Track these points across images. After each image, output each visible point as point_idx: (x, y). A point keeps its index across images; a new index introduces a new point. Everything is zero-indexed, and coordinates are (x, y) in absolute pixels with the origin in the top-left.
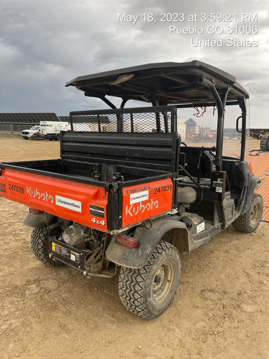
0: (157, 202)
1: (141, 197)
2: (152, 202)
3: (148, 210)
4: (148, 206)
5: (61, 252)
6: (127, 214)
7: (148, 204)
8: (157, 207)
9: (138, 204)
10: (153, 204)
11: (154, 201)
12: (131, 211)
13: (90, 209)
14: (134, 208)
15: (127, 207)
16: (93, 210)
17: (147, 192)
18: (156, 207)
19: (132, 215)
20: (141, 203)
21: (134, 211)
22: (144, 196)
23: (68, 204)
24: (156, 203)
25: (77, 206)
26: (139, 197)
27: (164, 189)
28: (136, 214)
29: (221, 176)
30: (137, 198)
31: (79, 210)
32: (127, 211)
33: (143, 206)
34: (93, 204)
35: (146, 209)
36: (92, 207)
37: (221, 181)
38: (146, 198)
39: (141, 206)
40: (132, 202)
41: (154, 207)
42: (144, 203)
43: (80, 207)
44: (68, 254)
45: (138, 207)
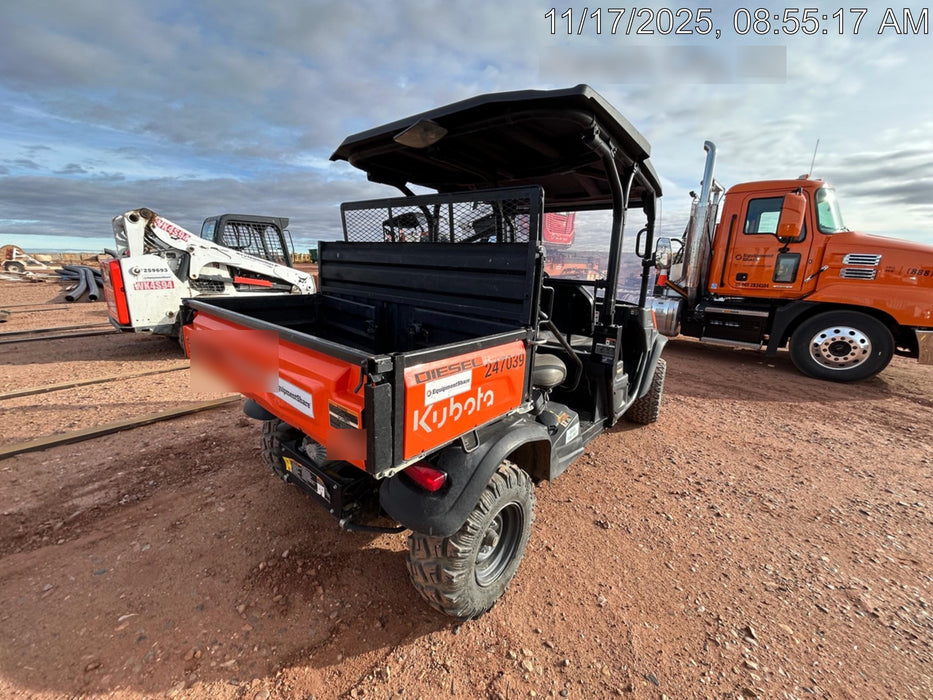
0: (490, 393)
1: (454, 385)
2: (480, 395)
3: (470, 412)
4: (471, 404)
5: (301, 475)
6: (415, 428)
7: (471, 400)
8: (491, 403)
9: (446, 403)
10: (482, 399)
11: (484, 391)
12: (429, 421)
13: (331, 413)
14: (435, 413)
15: (416, 413)
16: (336, 416)
17: (467, 375)
18: (488, 404)
19: (428, 430)
20: (452, 400)
21: (435, 420)
22: (460, 383)
23: (291, 395)
24: (489, 397)
25: (304, 403)
26: (448, 387)
27: (508, 363)
28: (440, 425)
29: (613, 333)
30: (443, 389)
31: (309, 412)
32: (417, 422)
33: (459, 405)
34: (336, 404)
35: (465, 412)
36: (333, 408)
37: (613, 343)
38: (467, 387)
39: (453, 407)
40: (429, 401)
41: (483, 404)
42: (461, 398)
43: (311, 406)
44: (312, 482)
45: (445, 409)
